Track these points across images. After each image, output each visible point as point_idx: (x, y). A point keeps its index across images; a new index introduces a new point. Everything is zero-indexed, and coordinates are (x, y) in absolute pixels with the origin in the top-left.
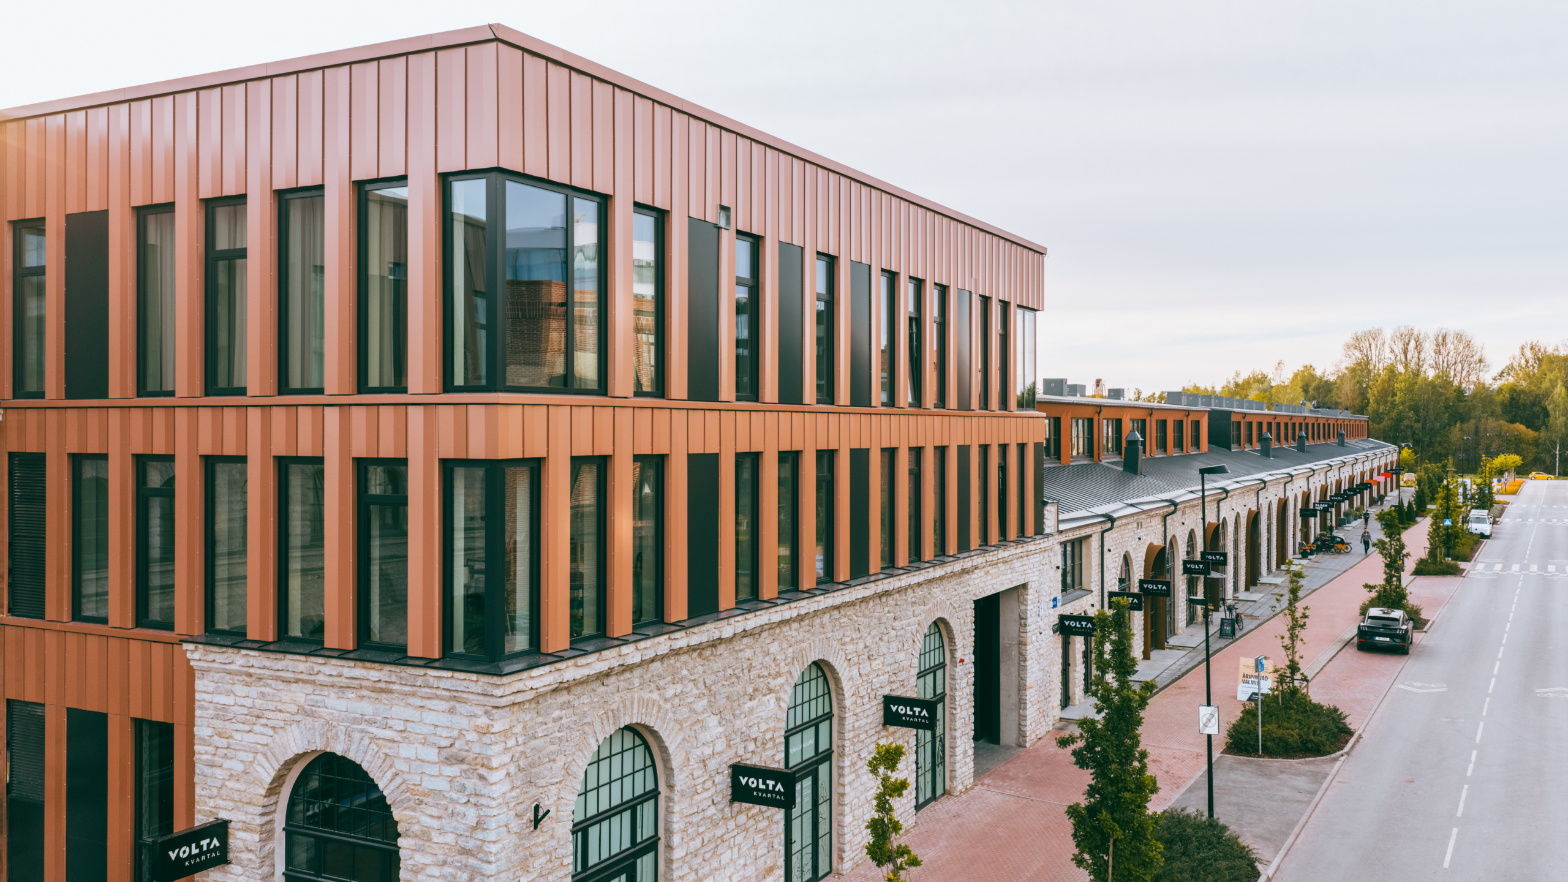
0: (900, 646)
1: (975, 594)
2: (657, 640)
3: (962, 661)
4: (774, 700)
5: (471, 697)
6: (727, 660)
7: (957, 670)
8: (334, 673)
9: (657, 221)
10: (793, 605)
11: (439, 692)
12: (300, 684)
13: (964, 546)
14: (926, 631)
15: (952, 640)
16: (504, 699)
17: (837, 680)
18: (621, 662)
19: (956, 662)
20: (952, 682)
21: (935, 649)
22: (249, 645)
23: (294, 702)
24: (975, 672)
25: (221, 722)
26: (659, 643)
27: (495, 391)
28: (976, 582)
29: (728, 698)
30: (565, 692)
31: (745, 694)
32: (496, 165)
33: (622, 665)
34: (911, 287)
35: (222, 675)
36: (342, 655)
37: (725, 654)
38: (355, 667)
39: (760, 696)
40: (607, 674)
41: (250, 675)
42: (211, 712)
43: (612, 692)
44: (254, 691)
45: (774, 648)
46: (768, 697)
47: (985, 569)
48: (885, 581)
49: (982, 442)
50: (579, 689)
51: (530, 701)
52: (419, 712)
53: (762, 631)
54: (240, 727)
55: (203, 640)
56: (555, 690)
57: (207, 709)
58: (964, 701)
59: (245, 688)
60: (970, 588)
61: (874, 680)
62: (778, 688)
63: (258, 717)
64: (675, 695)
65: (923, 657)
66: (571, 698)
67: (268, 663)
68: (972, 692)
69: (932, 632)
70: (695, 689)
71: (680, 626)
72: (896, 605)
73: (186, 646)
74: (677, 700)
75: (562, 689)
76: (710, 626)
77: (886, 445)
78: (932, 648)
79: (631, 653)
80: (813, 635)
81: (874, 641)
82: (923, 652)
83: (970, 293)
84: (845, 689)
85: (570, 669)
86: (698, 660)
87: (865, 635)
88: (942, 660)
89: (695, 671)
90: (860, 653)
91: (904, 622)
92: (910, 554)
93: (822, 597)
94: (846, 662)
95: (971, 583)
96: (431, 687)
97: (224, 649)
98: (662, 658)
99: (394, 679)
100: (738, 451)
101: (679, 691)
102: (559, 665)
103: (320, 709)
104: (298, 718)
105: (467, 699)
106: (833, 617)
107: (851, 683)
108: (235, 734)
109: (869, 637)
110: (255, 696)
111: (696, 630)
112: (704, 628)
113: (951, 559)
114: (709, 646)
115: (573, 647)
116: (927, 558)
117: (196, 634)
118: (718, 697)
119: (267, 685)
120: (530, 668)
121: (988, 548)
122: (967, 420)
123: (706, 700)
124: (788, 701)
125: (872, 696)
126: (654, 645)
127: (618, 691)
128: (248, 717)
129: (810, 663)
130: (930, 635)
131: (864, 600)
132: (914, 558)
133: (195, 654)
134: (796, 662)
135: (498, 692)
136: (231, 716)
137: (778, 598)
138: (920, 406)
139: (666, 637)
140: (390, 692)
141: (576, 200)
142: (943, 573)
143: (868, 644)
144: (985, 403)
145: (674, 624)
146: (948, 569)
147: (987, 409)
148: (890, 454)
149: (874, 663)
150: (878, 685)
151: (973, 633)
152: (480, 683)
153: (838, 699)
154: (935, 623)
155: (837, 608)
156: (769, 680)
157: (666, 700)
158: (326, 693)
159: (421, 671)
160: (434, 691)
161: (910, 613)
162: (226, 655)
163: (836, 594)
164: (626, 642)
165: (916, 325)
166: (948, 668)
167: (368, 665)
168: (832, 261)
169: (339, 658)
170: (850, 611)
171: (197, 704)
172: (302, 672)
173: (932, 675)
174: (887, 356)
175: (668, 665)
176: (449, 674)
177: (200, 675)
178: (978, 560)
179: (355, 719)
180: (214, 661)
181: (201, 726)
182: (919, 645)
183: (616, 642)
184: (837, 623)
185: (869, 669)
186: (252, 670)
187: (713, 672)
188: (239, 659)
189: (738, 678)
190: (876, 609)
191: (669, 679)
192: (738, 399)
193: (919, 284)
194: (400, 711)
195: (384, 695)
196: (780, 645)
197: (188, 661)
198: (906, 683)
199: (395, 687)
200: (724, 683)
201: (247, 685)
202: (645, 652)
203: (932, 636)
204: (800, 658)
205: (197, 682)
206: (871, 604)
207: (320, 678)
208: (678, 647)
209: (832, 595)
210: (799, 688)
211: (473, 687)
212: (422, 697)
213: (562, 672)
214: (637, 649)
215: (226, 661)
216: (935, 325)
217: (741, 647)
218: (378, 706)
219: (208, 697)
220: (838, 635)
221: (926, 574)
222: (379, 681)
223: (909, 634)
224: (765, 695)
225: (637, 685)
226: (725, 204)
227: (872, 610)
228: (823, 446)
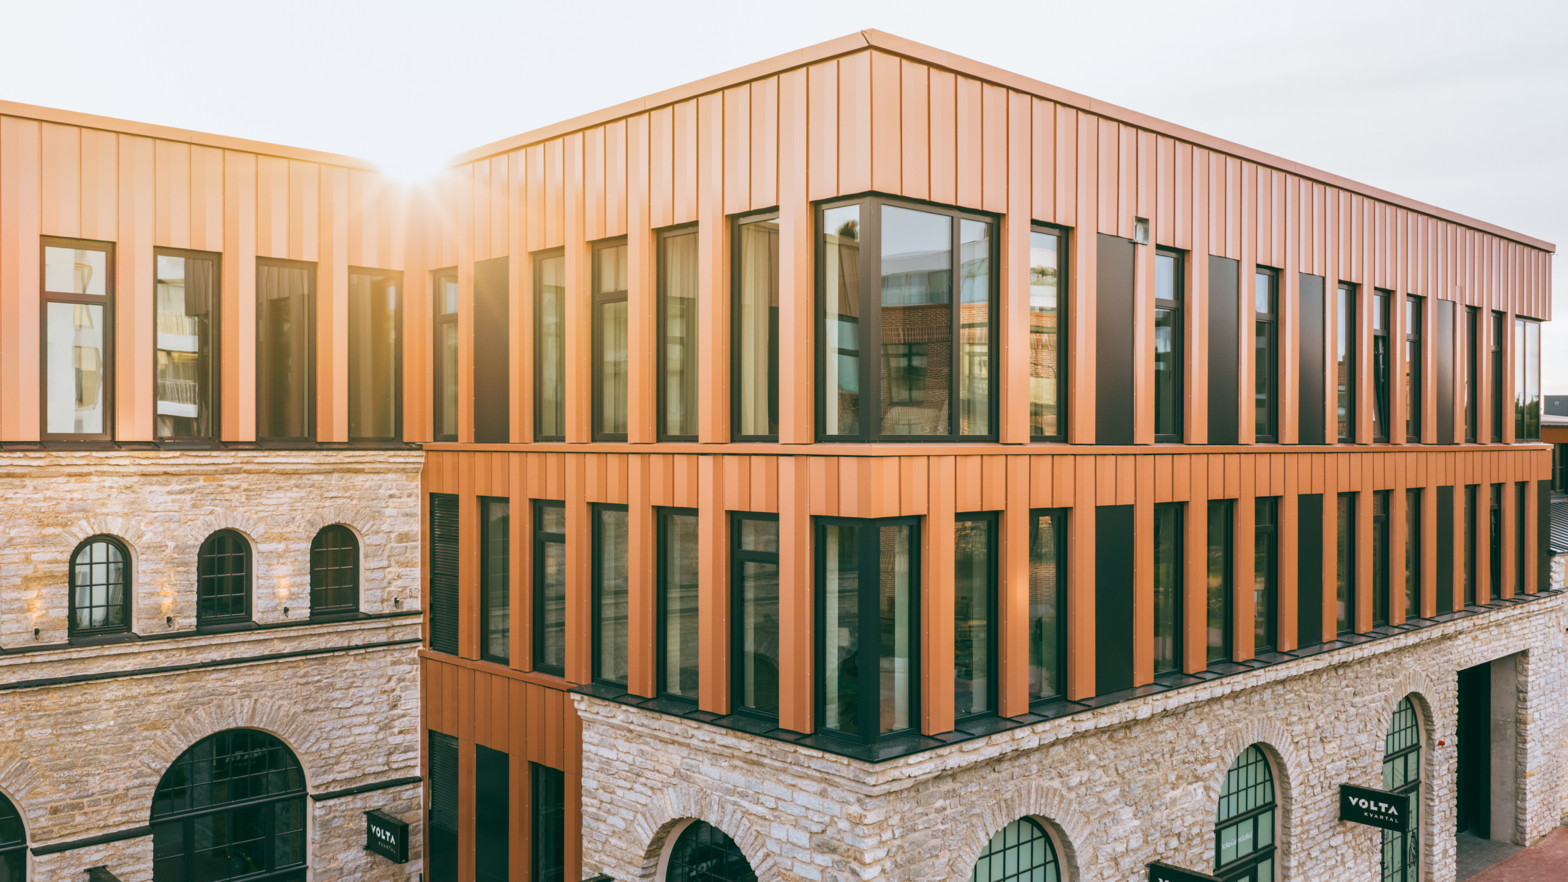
0: (1362, 727)
1: (1459, 664)
2: (1057, 722)
3: (1441, 743)
4: (1202, 789)
5: (842, 781)
6: (1144, 743)
7: (1436, 754)
8: (707, 739)
9: (1059, 238)
10: (1225, 681)
11: (810, 772)
12: (677, 746)
13: (1445, 606)
14: (1395, 708)
15: (1428, 718)
16: (877, 788)
17: (1282, 767)
18: (1015, 747)
19: (1433, 745)
20: (1428, 767)
21: (1406, 729)
22: (630, 700)
23: (670, 763)
24: (1459, 757)
25: (605, 776)
26: (1060, 726)
27: (869, 442)
28: (1460, 649)
29: (1145, 786)
30: (950, 780)
31: (1166, 782)
32: (869, 189)
33: (1017, 750)
34: (1377, 300)
35: (606, 727)
36: (715, 720)
37: (1142, 737)
38: (727, 734)
39: (1185, 785)
40: (1000, 759)
41: (631, 731)
42: (596, 764)
43: (1005, 779)
44: (634, 748)
45: (1202, 729)
46: (1195, 785)
47: (1473, 634)
48: (1342, 651)
49: (1469, 482)
50: (966, 776)
51: (908, 789)
52: (790, 791)
53: (1186, 710)
54: (622, 783)
55: (590, 691)
56: (937, 778)
57: (593, 761)
58: (1445, 791)
59: (627, 743)
60: (1452, 657)
61: (1328, 767)
62: (1207, 775)
63: (638, 775)
64: (1081, 783)
65: (1390, 737)
66: (957, 786)
67: (646, 722)
68: (1455, 780)
69: (1403, 707)
70: (1104, 776)
71: (1086, 706)
72: (1357, 677)
73: (574, 696)
74: (1083, 789)
75: (945, 777)
76: (1123, 706)
77: (1345, 489)
78: (1403, 727)
79: (1026, 737)
80: (1251, 713)
81: (1328, 720)
82: (1391, 732)
83: (1454, 303)
84: (1292, 777)
85: (954, 755)
86: (1109, 743)
87: (1317, 714)
88: (1415, 741)
89: (1105, 756)
90: (1310, 735)
91: (1366, 697)
92: (1374, 614)
93: (1262, 671)
94: (1293, 746)
95: (1454, 651)
96: (802, 766)
97: (606, 703)
98: (1065, 741)
99: (764, 752)
100: (1157, 501)
101: (1085, 779)
102: (940, 751)
103: (695, 775)
104: (675, 781)
105: (839, 783)
106: (1276, 693)
107: (1298, 770)
108: (617, 789)
109: (1322, 716)
110: (636, 754)
111: (1105, 710)
112: (1115, 708)
113: (1428, 623)
114: (1122, 727)
115: (958, 728)
116: (1397, 622)
117: (583, 683)
118: (1132, 786)
119: (646, 743)
120: (908, 753)
121: (1477, 609)
122: (1450, 456)
123: (1118, 790)
124: (1219, 790)
125: (1325, 785)
126: (1054, 728)
127: (1012, 778)
128: (629, 774)
129: (1247, 746)
130: (1400, 712)
131: (1316, 673)
132: (1380, 622)
133: (582, 705)
134: (1229, 746)
135: (871, 780)
136: (614, 770)
137: (1207, 671)
138: (1388, 442)
139: (1069, 718)
140: (762, 765)
141: (962, 221)
142: (1417, 640)
143: (1320, 724)
144: (1473, 435)
145: (1078, 703)
146: (1424, 635)
147: (1475, 442)
148: (1350, 500)
149: (1328, 747)
150: (1334, 773)
151: (1456, 710)
152: (852, 768)
153: (1282, 788)
154: (1407, 698)
155: (1282, 682)
156: (1196, 766)
157: (1070, 789)
158: (701, 759)
159: (790, 748)
160: (805, 770)
161: (1374, 687)
162: (608, 709)
163: (1279, 667)
164: (1021, 725)
165: (1384, 345)
166: (1423, 751)
167: (740, 734)
168: (1275, 275)
169: (711, 723)
170: (1297, 686)
171: (585, 755)
172: (677, 734)
173: (1402, 759)
174: (1346, 368)
175: (1072, 750)
176: (820, 754)
177: (587, 726)
178: (1464, 624)
179: (728, 789)
180: (598, 713)
181: (588, 777)
182: (1386, 726)
183: (1009, 724)
184: (1282, 700)
185: (1322, 754)
186: (632, 727)
187: (1126, 758)
188: (622, 714)
189: (1158, 764)
190: (1332, 683)
191: (1073, 764)
192: (1158, 440)
193: (1387, 296)
194: (771, 788)
195: (756, 768)
196: (1210, 726)
197: (576, 710)
198: (1369, 770)
199: (766, 761)
200: (1140, 769)
201: (628, 740)
202: (1044, 736)
203: (1403, 714)
204: (1234, 741)
205: (584, 732)
206: (1325, 677)
207: (694, 742)
208: (1083, 729)
209: (1275, 668)
210: (1234, 774)
211: (844, 772)
212: (793, 775)
213: (945, 759)
214: (1034, 732)
215: (609, 715)
216: (1408, 344)
217: (1162, 728)
218: (750, 779)
219: (593, 749)
220: (1283, 713)
221: (1395, 642)
222: (751, 752)
223: (1373, 712)
224: (1190, 783)
225: (1034, 772)
226: (1141, 215)
227: (1325, 684)
228: (1264, 492)
